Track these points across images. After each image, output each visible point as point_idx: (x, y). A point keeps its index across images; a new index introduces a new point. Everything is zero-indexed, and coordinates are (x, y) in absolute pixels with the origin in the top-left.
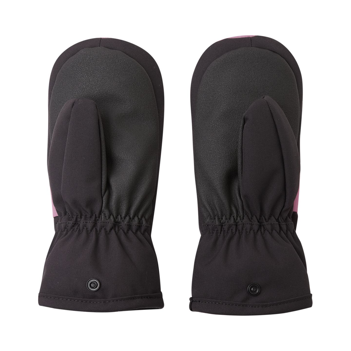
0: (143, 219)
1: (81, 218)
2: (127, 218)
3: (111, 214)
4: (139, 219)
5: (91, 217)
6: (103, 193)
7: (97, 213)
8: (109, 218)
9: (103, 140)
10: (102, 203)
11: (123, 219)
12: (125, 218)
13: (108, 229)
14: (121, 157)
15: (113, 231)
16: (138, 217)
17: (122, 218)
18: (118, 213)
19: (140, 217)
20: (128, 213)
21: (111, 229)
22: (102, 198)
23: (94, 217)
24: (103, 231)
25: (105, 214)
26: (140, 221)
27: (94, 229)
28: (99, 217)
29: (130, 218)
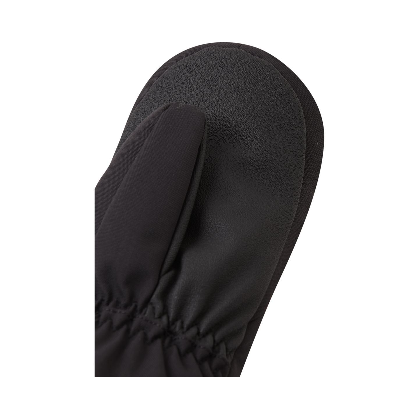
0: (223, 347)
1: (108, 304)
2: (194, 331)
3: (165, 311)
4: (214, 341)
5: (126, 306)
6: (164, 270)
7: (140, 303)
8: (160, 317)
9: (197, 179)
10: (157, 286)
11: (185, 330)
12: (188, 328)
13: (151, 334)
14: (216, 224)
15: (159, 342)
16: (214, 336)
17: (182, 327)
18: (179, 315)
19: (217, 337)
20: (196, 322)
21: (156, 338)
22: (159, 277)
23: (131, 308)
24: (140, 335)
25: (154, 308)
26: (216, 345)
27: (125, 327)
28: (141, 311)
29: (198, 333)
